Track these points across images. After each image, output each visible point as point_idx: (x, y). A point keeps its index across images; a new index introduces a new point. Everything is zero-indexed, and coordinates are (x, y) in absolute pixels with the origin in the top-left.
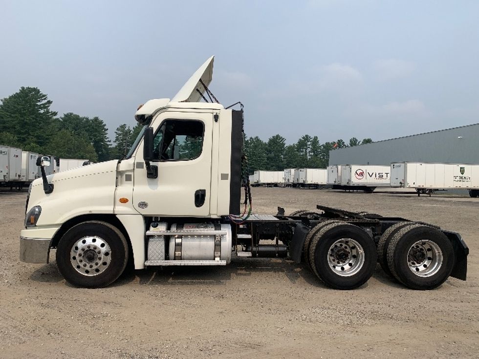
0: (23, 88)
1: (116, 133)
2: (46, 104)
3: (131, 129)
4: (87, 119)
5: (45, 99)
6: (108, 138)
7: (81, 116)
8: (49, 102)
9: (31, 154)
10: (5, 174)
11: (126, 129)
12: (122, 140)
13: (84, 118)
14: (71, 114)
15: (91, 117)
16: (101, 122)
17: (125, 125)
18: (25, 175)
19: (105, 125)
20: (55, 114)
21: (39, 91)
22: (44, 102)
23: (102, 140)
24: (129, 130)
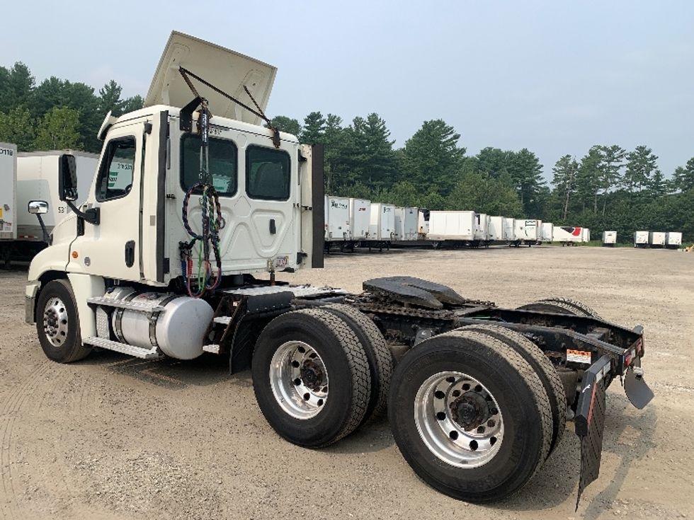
0: (426, 123)
1: (554, 169)
2: (451, 139)
3: (579, 161)
4: (511, 153)
5: (452, 133)
6: (542, 178)
7: (503, 150)
8: (457, 137)
9: (383, 206)
10: (345, 231)
11: (570, 162)
12: (563, 179)
13: (506, 153)
14: (490, 149)
15: (516, 150)
16: (532, 156)
17: (568, 156)
18: (376, 232)
19: (537, 160)
20: (463, 151)
21: (444, 124)
22: (450, 137)
23: (532, 182)
24: (574, 162)
